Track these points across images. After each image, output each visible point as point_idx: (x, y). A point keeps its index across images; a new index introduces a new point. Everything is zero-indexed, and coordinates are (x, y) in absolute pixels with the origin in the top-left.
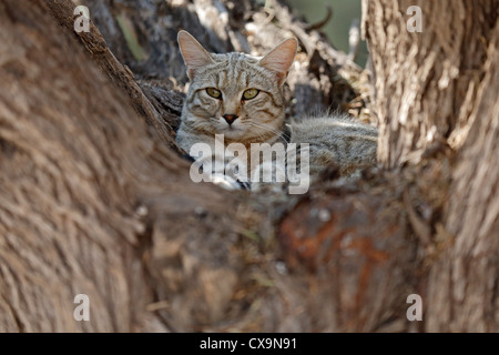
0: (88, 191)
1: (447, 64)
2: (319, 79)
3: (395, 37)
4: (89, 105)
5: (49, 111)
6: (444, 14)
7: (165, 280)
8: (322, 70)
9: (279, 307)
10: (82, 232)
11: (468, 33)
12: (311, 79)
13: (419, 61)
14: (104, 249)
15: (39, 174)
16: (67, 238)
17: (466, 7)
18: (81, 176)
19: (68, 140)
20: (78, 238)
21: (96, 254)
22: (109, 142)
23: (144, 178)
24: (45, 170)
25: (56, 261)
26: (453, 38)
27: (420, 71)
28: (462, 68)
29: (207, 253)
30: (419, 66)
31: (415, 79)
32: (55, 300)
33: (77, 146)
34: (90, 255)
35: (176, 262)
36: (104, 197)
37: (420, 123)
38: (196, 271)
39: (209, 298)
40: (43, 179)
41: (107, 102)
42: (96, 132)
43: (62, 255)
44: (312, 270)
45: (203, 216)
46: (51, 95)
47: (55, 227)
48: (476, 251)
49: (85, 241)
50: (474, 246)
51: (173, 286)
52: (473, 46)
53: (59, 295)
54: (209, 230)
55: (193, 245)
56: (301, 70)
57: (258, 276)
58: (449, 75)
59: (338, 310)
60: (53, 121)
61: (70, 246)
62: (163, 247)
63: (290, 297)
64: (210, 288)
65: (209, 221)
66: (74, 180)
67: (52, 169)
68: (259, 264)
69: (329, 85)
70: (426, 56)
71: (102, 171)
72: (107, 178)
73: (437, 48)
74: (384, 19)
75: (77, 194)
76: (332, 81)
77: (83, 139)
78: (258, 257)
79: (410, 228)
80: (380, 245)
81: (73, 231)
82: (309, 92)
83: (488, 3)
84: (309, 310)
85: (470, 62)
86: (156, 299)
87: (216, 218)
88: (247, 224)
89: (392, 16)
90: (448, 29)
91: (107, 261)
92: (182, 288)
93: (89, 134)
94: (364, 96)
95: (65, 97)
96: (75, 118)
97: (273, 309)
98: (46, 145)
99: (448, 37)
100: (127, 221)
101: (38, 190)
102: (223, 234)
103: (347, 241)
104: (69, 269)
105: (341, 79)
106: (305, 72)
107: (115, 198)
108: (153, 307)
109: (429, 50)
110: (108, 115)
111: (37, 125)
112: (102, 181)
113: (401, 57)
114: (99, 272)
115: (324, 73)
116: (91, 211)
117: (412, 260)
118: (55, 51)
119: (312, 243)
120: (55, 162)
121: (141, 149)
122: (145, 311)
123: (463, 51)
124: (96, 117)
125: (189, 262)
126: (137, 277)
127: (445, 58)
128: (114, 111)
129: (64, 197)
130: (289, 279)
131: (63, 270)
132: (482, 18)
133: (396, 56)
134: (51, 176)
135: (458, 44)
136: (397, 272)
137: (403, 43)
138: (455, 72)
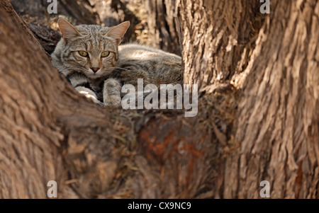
0: (33, 116)
1: (231, 37)
2: (117, 12)
3: (199, 19)
4: (31, 65)
5: (13, 72)
6: (230, 10)
7: (75, 166)
8: (119, 6)
9: (142, 183)
10: (29, 140)
11: (243, 19)
12: (113, 12)
13: (214, 35)
14: (42, 150)
15: (6, 107)
16: (21, 144)
17: (243, 6)
18: (30, 108)
19: (22, 87)
20: (27, 143)
21: (37, 152)
22: (43, 87)
23: (61, 106)
24: (9, 106)
25: (14, 156)
26: (234, 22)
27: (214, 41)
28: (239, 40)
29: (100, 151)
30: (213, 38)
31: (211, 45)
32: (12, 178)
33: (27, 91)
34: (34, 153)
35: (82, 156)
36: (41, 119)
37: (212, 69)
38: (95, 163)
39: (101, 177)
40: (8, 110)
41: (39, 62)
42: (36, 82)
43: (17, 153)
44: (162, 163)
45: (96, 128)
46: (12, 62)
47: (14, 137)
48: (253, 151)
49: (30, 145)
50: (252, 148)
51: (79, 169)
52: (245, 27)
53: (15, 176)
54: (100, 138)
55: (92, 147)
56: (106, 6)
57: (128, 164)
58: (232, 44)
59: (177, 185)
60: (14, 77)
61: (22, 148)
62: (74, 148)
63: (148, 177)
64: (102, 172)
65: (99, 131)
66: (26, 111)
67: (14, 105)
68: (128, 157)
69: (123, 16)
70: (218, 32)
71: (41, 105)
72: (43, 108)
73: (225, 28)
74: (192, 9)
75: (26, 118)
76: (125, 13)
77: (30, 87)
78: (128, 153)
79: (214, 135)
80: (199, 147)
81: (24, 139)
82: (112, 21)
83: (254, 2)
84: (160, 185)
85: (243, 36)
86: (70, 178)
87: (103, 129)
88: (120, 132)
89: (198, 8)
90: (232, 17)
91: (43, 156)
92: (85, 171)
93: (32, 83)
94: (143, 22)
95: (20, 62)
96: (26, 75)
97: (139, 184)
98: (10, 91)
99: (232, 22)
100: (54, 133)
101: (5, 117)
102: (108, 140)
103: (181, 145)
104: (22, 161)
105: (129, 11)
106: (109, 8)
107: (47, 120)
108: (68, 182)
109: (220, 29)
110: (40, 69)
111: (5, 80)
112: (41, 110)
113: (202, 31)
114: (39, 163)
115: (121, 9)
116: (34, 128)
117: (215, 155)
118: (12, 34)
119: (160, 146)
120: (15, 101)
121: (58, 88)
122: (64, 184)
123: (239, 30)
124: (35, 72)
125: (90, 157)
126: (60, 165)
127: (230, 34)
128: (43, 67)
129: (20, 120)
130: (148, 168)
131: (18, 162)
132: (251, 11)
133: (199, 30)
134: (13, 109)
135: (237, 26)
136: (208, 162)
137: (204, 23)
138: (235, 42)
